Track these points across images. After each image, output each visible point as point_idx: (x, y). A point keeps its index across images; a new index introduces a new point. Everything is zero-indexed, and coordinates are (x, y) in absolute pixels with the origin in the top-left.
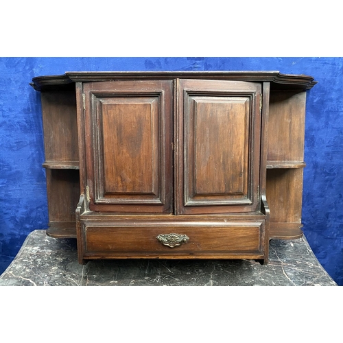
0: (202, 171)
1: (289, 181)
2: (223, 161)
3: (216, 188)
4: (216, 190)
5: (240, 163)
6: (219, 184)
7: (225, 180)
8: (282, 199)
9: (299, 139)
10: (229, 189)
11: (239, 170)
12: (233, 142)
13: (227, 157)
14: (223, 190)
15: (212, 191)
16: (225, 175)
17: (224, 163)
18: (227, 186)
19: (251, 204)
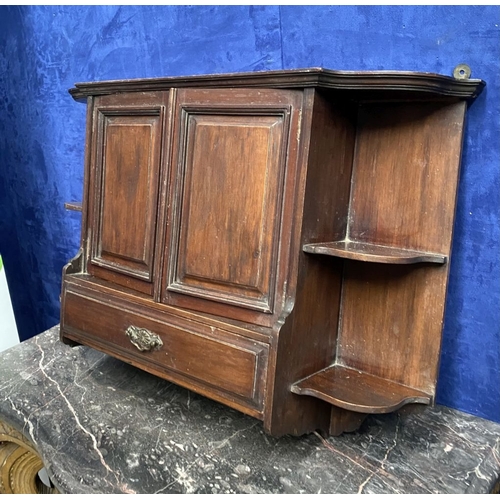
0: (196, 238)
1: (414, 296)
2: (230, 226)
3: (216, 270)
4: (214, 273)
5: (256, 234)
6: (220, 264)
7: (230, 258)
8: (396, 331)
9: (442, 205)
10: (236, 276)
11: (253, 245)
12: (246, 194)
13: (236, 220)
14: (225, 276)
15: (208, 274)
16: (230, 250)
17: (230, 230)
18: (233, 270)
19: (268, 313)
